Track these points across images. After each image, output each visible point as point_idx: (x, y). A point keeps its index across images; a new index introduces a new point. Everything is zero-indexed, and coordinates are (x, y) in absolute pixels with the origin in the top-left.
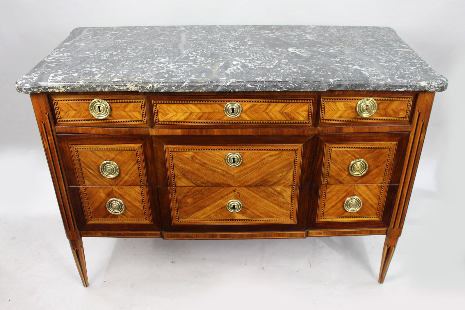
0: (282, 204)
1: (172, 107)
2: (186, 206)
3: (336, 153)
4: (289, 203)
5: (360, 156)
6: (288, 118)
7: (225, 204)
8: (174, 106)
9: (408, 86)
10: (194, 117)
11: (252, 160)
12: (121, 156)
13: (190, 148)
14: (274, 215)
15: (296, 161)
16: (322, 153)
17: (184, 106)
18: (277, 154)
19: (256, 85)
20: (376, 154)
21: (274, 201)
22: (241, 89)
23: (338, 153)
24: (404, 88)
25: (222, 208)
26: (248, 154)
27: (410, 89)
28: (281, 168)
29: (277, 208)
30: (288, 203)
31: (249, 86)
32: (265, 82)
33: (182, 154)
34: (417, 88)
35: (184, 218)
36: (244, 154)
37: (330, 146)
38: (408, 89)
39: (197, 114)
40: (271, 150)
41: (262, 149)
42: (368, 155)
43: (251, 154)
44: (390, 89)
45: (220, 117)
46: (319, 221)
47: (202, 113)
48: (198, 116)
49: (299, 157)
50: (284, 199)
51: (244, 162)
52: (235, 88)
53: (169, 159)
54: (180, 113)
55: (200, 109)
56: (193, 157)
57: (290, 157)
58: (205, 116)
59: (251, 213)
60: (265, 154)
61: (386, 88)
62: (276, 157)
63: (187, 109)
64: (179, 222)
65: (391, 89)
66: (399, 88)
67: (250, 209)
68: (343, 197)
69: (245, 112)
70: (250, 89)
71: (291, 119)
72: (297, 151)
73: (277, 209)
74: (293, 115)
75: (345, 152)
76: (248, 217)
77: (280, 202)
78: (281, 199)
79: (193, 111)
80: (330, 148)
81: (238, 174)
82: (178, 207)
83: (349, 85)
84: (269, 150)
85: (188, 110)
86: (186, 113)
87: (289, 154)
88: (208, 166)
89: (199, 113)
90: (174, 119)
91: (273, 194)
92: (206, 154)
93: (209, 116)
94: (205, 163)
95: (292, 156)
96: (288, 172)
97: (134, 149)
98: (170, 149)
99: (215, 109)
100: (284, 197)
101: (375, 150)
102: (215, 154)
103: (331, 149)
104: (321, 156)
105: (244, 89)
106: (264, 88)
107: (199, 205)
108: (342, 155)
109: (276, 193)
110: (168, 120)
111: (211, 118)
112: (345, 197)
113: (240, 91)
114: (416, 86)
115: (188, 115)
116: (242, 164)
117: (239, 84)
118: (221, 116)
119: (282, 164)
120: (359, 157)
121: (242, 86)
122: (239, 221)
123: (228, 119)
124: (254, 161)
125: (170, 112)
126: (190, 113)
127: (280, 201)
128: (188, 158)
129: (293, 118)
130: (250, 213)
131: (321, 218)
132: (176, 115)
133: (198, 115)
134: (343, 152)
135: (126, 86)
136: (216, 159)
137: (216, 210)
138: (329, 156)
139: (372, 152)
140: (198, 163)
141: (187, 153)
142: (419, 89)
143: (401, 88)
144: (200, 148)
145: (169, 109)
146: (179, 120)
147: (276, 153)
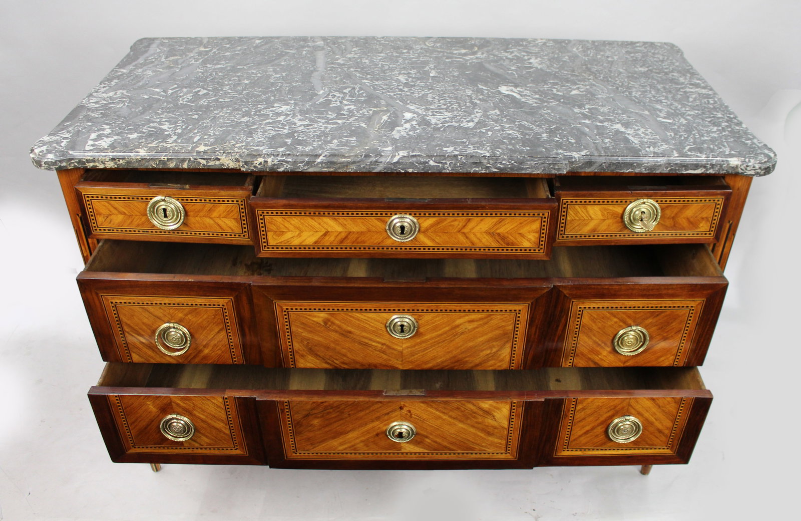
0: (490, 430)
1: (293, 222)
2: (310, 431)
3: (592, 317)
4: (505, 428)
5: (634, 322)
6: (502, 243)
7: (384, 428)
8: (296, 221)
9: (709, 165)
10: (332, 238)
11: (435, 328)
12: (196, 316)
13: (322, 306)
14: (474, 447)
15: (517, 329)
16: (565, 316)
17: (313, 221)
18: (481, 319)
19: (444, 162)
20: (665, 318)
21: (476, 425)
22: (419, 168)
23: (595, 316)
24: (700, 169)
25: (377, 435)
26: (428, 317)
27: (711, 171)
28: (489, 341)
29: (482, 435)
30: (503, 427)
31: (432, 163)
32: (460, 157)
33: (307, 317)
34: (723, 170)
35: (306, 449)
36: (421, 318)
37: (581, 304)
38: (707, 170)
39: (338, 233)
40: (472, 311)
41: (455, 310)
42: (650, 320)
43: (433, 317)
44: (676, 170)
45: (379, 240)
46: (559, 454)
47: (346, 232)
48: (339, 238)
49: (522, 323)
50: (496, 421)
51: (421, 330)
52: (408, 166)
53: (283, 324)
54: (306, 231)
55: (343, 226)
56: (326, 322)
57: (507, 322)
58: (352, 238)
59: (433, 443)
60: (460, 318)
61: (669, 169)
62: (481, 322)
63: (318, 226)
64: (298, 454)
65: (678, 170)
66: (691, 169)
67: (431, 437)
68: (607, 417)
69: (424, 232)
70: (434, 169)
71: (508, 244)
72: (519, 313)
73: (481, 437)
74: (512, 238)
75: (608, 315)
76: (427, 449)
77: (487, 426)
78: (489, 421)
79: (329, 230)
80: (580, 308)
81: (409, 350)
82: (296, 432)
83: (605, 163)
84: (467, 311)
85: (320, 227)
86: (317, 231)
87: (505, 319)
88: (355, 337)
89: (340, 233)
90: (296, 242)
91: (475, 413)
92: (351, 316)
93: (360, 239)
94: (350, 332)
95: (511, 321)
96: (502, 347)
97: (219, 305)
98: (285, 308)
99: (370, 226)
100: (494, 418)
101: (662, 312)
102: (369, 317)
103: (583, 310)
104: (563, 321)
105: (423, 169)
106: (458, 167)
107: (335, 430)
108: (601, 320)
109: (481, 413)
110: (285, 243)
111: (364, 242)
112: (611, 418)
113: (416, 172)
114: (721, 166)
115: (322, 236)
116: (418, 334)
117: (414, 159)
118: (381, 238)
119: (490, 335)
120: (632, 324)
121: (420, 163)
122: (409, 455)
123: (393, 244)
124: (440, 330)
125: (288, 229)
126: (323, 233)
127: (487, 424)
128: (317, 323)
129: (512, 243)
130: (429, 443)
131: (564, 451)
132: (299, 235)
133: (339, 235)
134: (603, 314)
135: (219, 160)
136: (370, 325)
137: (367, 437)
138: (578, 321)
139: (658, 315)
140: (336, 332)
141: (316, 314)
142: (726, 170)
143: (695, 170)
144: (340, 307)
145: (287, 225)
146: (304, 244)
147: (480, 316)
